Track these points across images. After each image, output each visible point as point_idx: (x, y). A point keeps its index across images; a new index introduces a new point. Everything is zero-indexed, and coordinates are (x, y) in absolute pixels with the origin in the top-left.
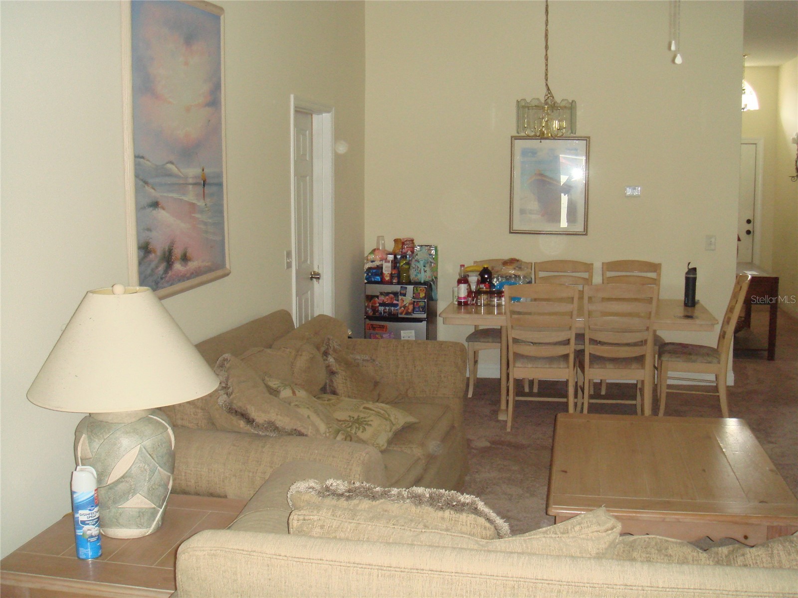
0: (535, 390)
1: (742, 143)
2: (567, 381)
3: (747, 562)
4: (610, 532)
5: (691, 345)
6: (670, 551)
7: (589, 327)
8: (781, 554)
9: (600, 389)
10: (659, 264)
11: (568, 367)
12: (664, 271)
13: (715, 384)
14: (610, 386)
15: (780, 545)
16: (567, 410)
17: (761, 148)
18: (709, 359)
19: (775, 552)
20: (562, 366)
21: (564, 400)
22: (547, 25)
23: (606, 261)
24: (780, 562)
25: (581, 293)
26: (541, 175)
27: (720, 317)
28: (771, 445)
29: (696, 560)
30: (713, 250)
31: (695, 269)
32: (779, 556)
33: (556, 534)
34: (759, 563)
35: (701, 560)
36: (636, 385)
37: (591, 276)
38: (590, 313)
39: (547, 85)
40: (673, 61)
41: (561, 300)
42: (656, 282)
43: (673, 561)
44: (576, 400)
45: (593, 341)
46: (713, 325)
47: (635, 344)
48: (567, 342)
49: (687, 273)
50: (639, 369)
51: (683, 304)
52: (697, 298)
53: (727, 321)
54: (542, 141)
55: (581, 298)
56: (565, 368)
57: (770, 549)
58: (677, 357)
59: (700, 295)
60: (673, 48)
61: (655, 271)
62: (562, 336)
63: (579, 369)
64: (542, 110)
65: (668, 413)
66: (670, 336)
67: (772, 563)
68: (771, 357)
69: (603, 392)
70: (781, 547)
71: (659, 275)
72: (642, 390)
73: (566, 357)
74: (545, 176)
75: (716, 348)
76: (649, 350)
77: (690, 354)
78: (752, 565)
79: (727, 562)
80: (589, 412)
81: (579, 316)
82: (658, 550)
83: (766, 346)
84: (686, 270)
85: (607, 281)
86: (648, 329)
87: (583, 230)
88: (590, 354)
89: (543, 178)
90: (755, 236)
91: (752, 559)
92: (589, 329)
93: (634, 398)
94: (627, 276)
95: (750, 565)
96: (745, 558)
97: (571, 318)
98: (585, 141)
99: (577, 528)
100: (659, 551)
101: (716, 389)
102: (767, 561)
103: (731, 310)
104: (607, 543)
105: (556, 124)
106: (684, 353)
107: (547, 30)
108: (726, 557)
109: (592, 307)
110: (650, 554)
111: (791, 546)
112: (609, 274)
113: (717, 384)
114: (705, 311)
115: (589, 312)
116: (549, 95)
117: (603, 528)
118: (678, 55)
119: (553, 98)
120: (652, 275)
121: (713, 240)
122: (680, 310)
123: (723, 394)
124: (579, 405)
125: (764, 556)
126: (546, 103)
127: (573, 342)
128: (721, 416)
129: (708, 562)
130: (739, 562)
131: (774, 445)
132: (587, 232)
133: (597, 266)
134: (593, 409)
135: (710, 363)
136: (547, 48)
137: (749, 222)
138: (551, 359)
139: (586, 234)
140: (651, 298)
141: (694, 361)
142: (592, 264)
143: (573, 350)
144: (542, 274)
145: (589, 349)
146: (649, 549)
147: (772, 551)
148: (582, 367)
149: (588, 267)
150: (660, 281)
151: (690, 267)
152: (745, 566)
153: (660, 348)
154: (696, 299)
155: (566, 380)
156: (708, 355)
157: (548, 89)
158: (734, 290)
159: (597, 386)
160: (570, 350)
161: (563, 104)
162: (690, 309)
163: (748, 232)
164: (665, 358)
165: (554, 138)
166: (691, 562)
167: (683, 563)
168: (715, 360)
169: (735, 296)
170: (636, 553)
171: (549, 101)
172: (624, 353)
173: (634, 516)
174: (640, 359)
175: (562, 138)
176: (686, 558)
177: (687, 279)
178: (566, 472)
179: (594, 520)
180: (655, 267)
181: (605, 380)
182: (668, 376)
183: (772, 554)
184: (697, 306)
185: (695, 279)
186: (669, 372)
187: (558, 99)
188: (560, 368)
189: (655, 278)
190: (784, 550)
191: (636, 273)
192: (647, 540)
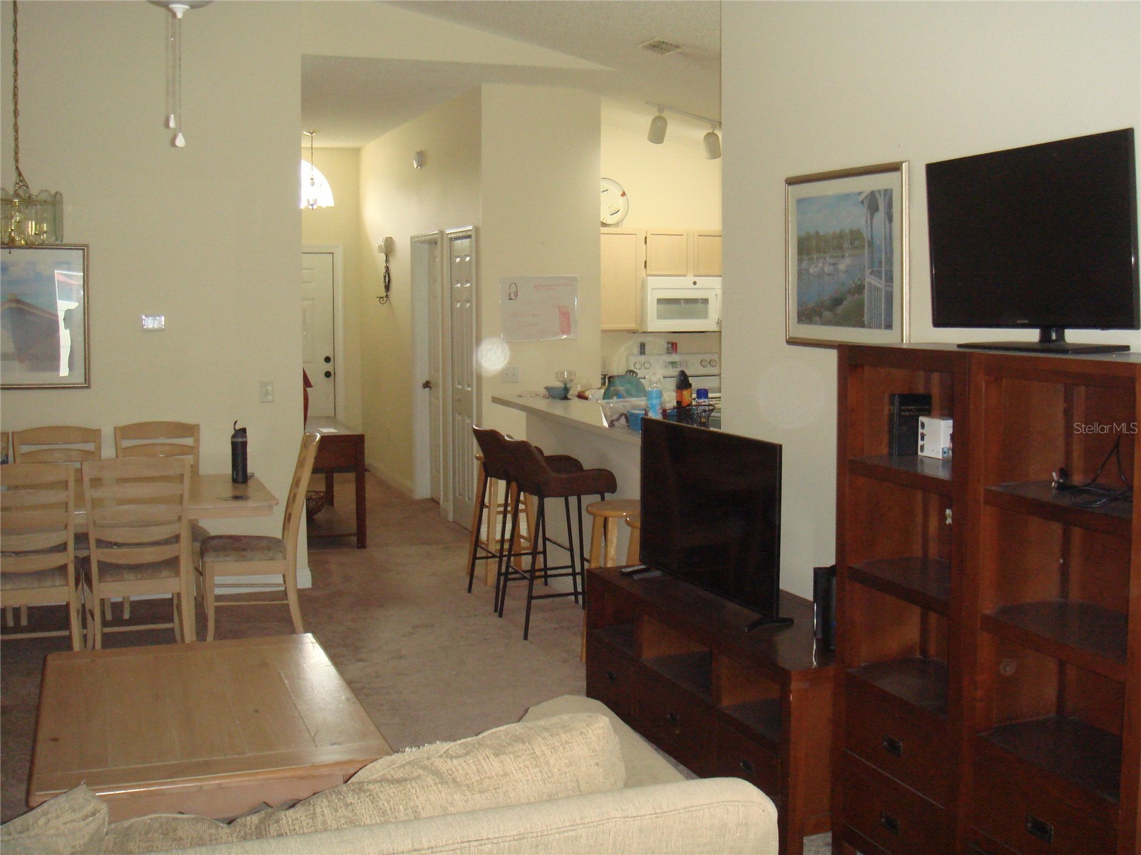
0: (24, 622)
1: (303, 251)
2: (68, 604)
3: (282, 831)
4: (91, 819)
5: (245, 536)
6: (180, 833)
7: (94, 522)
8: (326, 812)
9: (122, 612)
10: (196, 425)
11: (67, 584)
12: (205, 434)
13: (283, 589)
14: (135, 605)
15: (324, 800)
16: (70, 648)
17: (339, 258)
18: (271, 554)
19: (318, 810)
20: (58, 583)
21: (66, 633)
22: (16, 80)
23: (121, 424)
24: (324, 822)
25: (80, 471)
26: (18, 301)
27: (282, 495)
28: (361, 664)
29: (215, 839)
30: (271, 402)
31: (244, 431)
32: (324, 815)
33: (10, 834)
34: (297, 830)
35: (221, 838)
36: (171, 600)
37: (99, 448)
38: (96, 503)
39: (17, 168)
40: (173, 143)
41: (51, 486)
42: (193, 450)
43: (184, 845)
44: (85, 631)
45: (101, 543)
46: (271, 507)
47: (167, 542)
48: (63, 547)
49: (233, 437)
50: (172, 577)
51: (231, 480)
52: (250, 470)
53: (292, 499)
54: (12, 250)
55: (79, 480)
56: (64, 586)
57: (311, 808)
58: (226, 556)
59: (254, 465)
60: (172, 124)
61: (192, 435)
62: (55, 539)
63: (85, 584)
64: (9, 206)
65: (219, 635)
66: (216, 526)
67: (314, 826)
68: (362, 543)
69: (126, 616)
70: (325, 802)
71: (197, 441)
72: (179, 606)
73: (63, 569)
74: (23, 303)
75: (280, 537)
76: (185, 550)
77: (244, 550)
78: (288, 832)
79: (258, 834)
80: (104, 646)
81: (77, 507)
82: (163, 834)
83: (354, 529)
84: (233, 432)
85: (121, 452)
86: (180, 519)
87: (83, 381)
88: (98, 562)
89: (20, 306)
90: (337, 380)
91: (289, 825)
92: (95, 525)
93: (171, 620)
94: (146, 445)
95: (286, 833)
96: (279, 826)
97: (67, 511)
98: (81, 251)
99: (42, 821)
100: (166, 834)
101: (284, 595)
102: (308, 824)
103: (296, 483)
104: (87, 837)
105: (31, 228)
106: (236, 549)
107: (16, 87)
108: (256, 828)
109: (98, 493)
110: (153, 841)
111: (339, 799)
112: (126, 443)
113: (286, 589)
114: (261, 487)
115: (93, 501)
116: (21, 184)
117: (78, 815)
118: (180, 134)
119: (28, 187)
120: (189, 441)
121: (269, 388)
122: (227, 489)
123: (293, 601)
124: (90, 637)
125: (303, 818)
126: (16, 195)
127: (71, 546)
128: (293, 631)
129: (230, 839)
130: (272, 831)
131: (365, 664)
132: (89, 384)
133: (107, 432)
134: (109, 641)
135: (272, 559)
136: (16, 112)
137: (327, 360)
138: (40, 575)
139: (88, 387)
140: (181, 475)
141: (251, 559)
142: (100, 430)
143: (73, 559)
144: (25, 449)
145: (96, 555)
146: (150, 836)
147: (314, 809)
148: (89, 582)
149: (92, 435)
150: (198, 449)
151: (237, 428)
152: (280, 835)
153: (202, 545)
154: (248, 471)
155: (65, 603)
156: (269, 549)
157: (20, 175)
158: (299, 457)
159: (117, 607)
160: (68, 558)
161: (44, 197)
162: (241, 486)
163: (328, 374)
164: (209, 558)
165: (29, 246)
166: (208, 843)
167: (198, 845)
168: (280, 555)
169: (301, 464)
170: (132, 844)
171: (21, 192)
172: (149, 555)
173: (157, 790)
174: (172, 564)
175: (42, 246)
176: (202, 839)
177: (234, 445)
178: (56, 740)
179: (67, 806)
180: (190, 430)
181: (129, 597)
182: (216, 583)
183: (314, 813)
184: (250, 482)
185: (245, 444)
186: (216, 578)
187: (34, 191)
188: (55, 586)
189: (192, 445)
190: (329, 806)
191: (162, 440)
192: (149, 821)
